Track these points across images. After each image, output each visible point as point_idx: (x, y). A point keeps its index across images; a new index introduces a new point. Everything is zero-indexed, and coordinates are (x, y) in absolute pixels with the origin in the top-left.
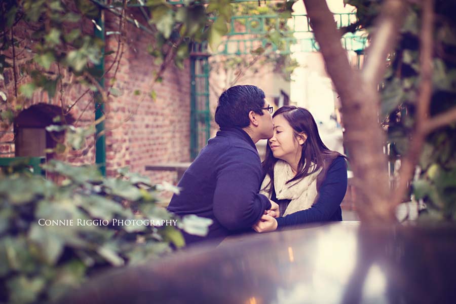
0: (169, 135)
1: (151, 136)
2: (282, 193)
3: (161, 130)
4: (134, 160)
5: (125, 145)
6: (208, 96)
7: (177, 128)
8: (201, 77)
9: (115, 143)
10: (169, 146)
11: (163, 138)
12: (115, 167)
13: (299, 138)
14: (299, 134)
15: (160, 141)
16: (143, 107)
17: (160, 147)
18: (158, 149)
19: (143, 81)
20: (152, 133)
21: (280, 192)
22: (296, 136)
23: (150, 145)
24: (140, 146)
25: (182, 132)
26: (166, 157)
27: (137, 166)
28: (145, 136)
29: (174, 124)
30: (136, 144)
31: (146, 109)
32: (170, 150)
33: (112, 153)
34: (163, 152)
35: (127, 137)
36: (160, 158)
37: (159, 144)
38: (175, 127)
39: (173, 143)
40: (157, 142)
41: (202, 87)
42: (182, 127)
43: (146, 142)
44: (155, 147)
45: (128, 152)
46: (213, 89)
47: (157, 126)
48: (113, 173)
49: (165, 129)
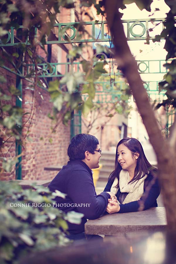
0: (58, 149)
1: (48, 150)
2: (124, 189)
3: (53, 146)
4: (38, 164)
5: (32, 156)
6: (80, 126)
7: (63, 145)
8: (77, 116)
9: (27, 155)
10: (58, 155)
11: (54, 151)
12: (27, 169)
13: (135, 156)
14: (135, 153)
15: (53, 152)
16: (43, 133)
17: (53, 156)
18: (51, 157)
19: (43, 118)
20: (48, 148)
21: (123, 188)
22: (133, 155)
23: (47, 155)
24: (41, 156)
25: (65, 147)
26: (56, 162)
27: (40, 167)
28: (44, 150)
29: (61, 142)
30: (39, 154)
31: (45, 134)
32: (58, 158)
33: (25, 160)
34: (54, 159)
35: (34, 151)
36: (52, 162)
37: (52, 154)
38: (61, 144)
39: (60, 153)
40: (51, 153)
41: (77, 121)
42: (65, 144)
43: (45, 153)
44: (50, 156)
45: (34, 160)
46: (83, 122)
47: (51, 144)
48: (26, 172)
49: (56, 145)
